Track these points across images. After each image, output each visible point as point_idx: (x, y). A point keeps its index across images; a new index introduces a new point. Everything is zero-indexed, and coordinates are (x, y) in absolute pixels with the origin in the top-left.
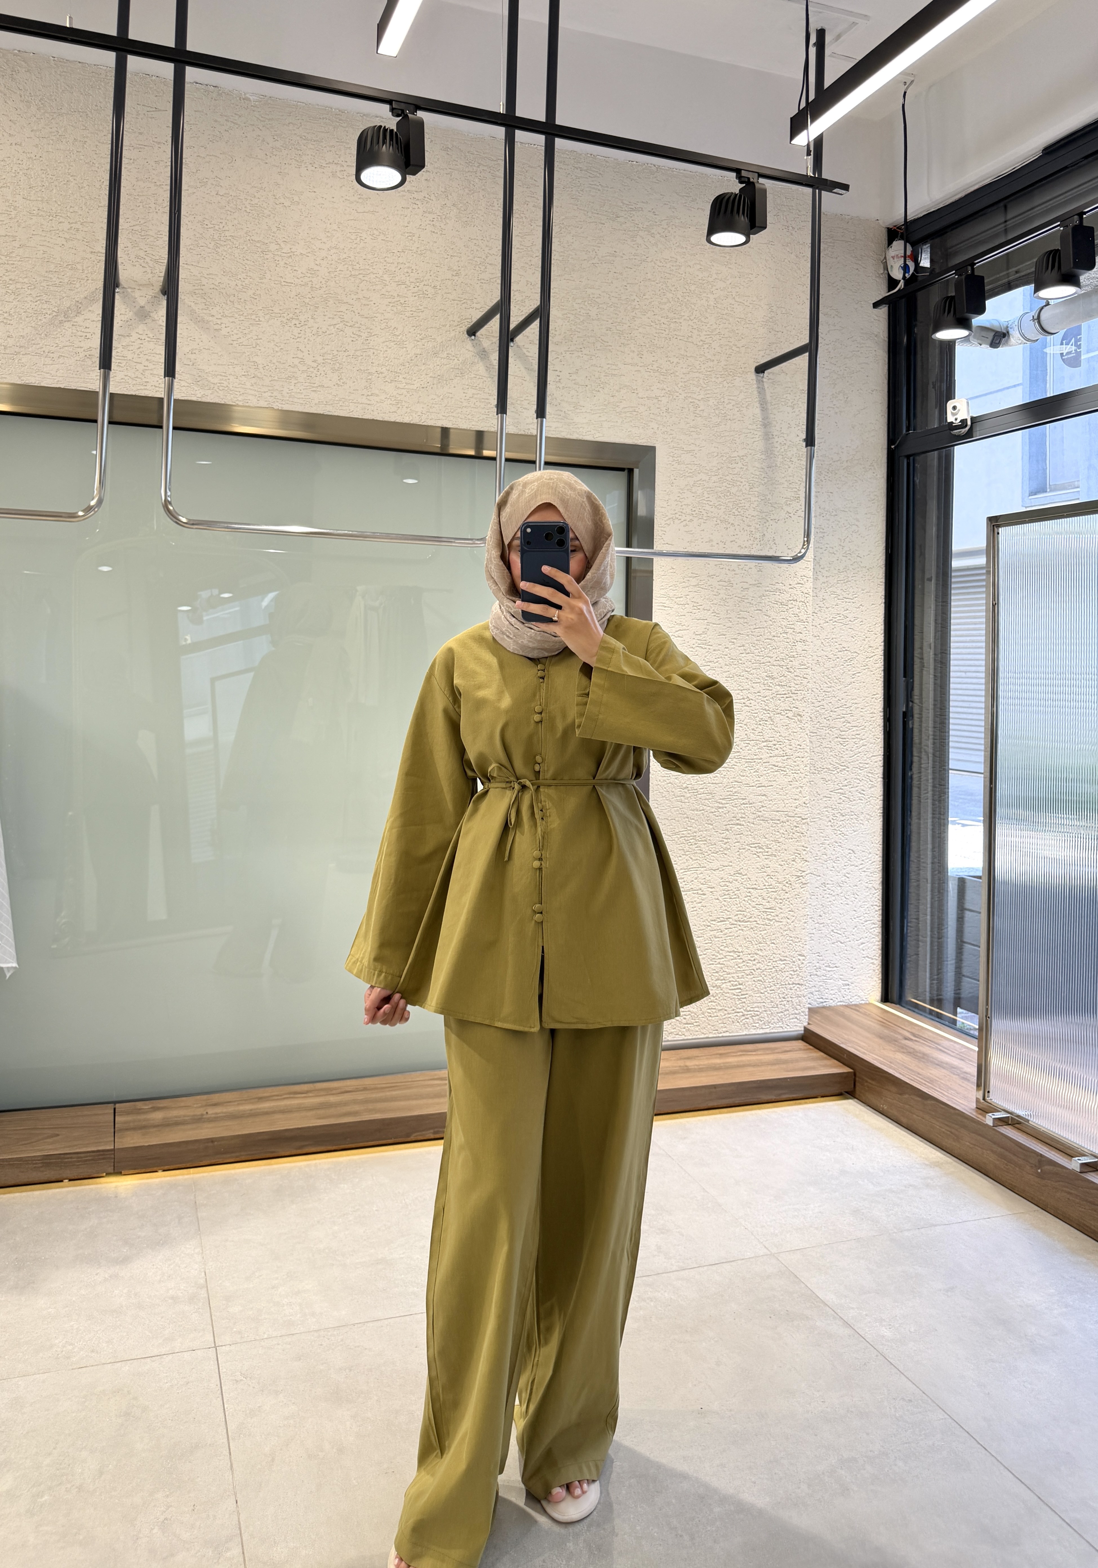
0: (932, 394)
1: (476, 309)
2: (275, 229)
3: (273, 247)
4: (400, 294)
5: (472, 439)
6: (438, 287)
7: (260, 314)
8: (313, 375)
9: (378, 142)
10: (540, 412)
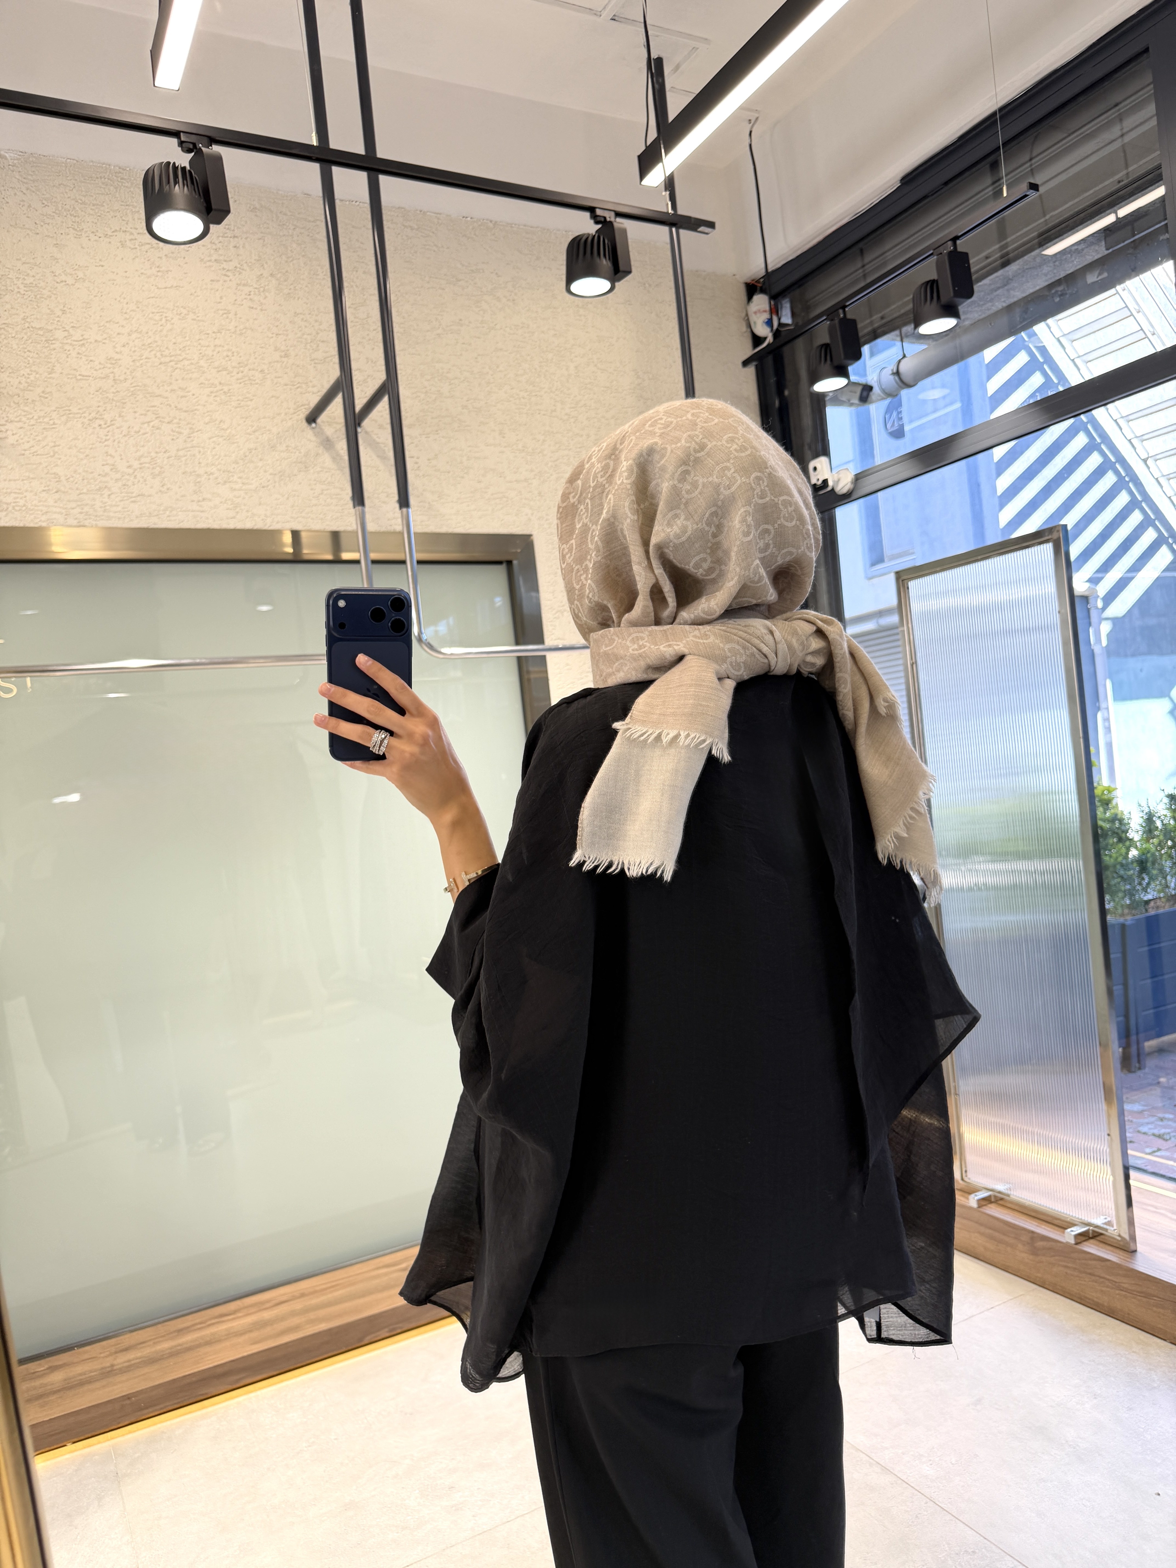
1: (313, 393)
2: (60, 313)
3: (60, 334)
4: (223, 382)
5: (327, 541)
6: (266, 371)
7: (54, 415)
8: (130, 483)
9: (169, 182)
10: (404, 501)
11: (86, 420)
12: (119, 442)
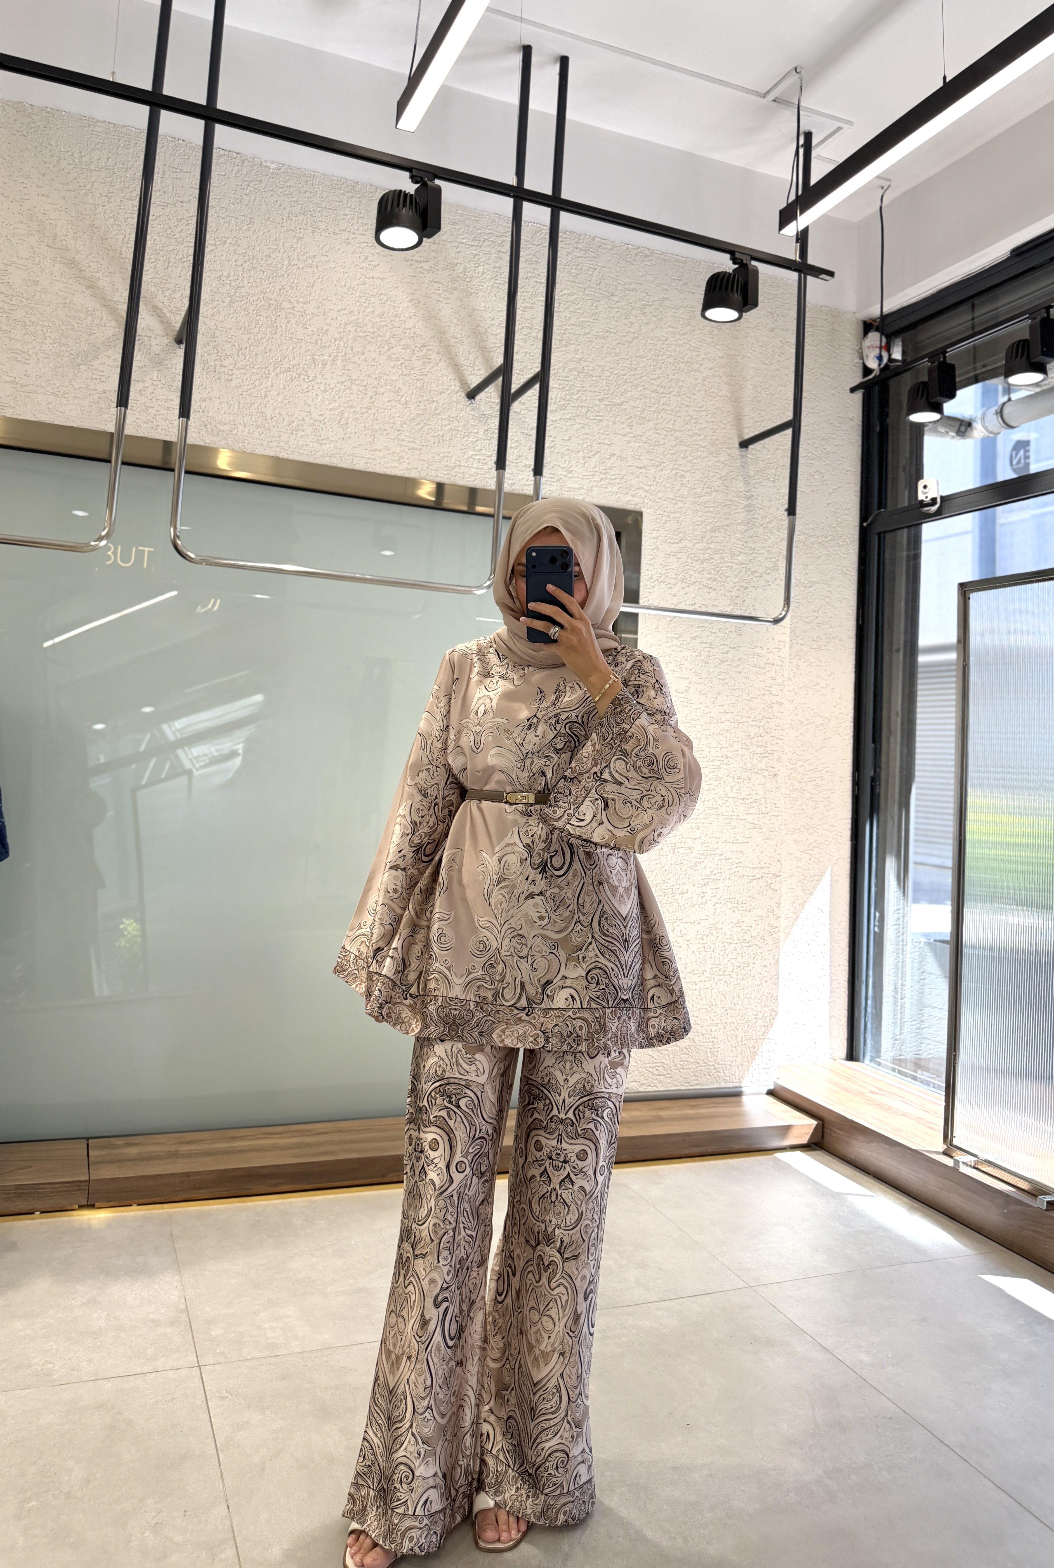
0: (902, 477)
1: (477, 374)
2: (289, 289)
3: (286, 305)
4: (405, 357)
5: (467, 495)
6: (441, 352)
7: (271, 367)
8: (319, 428)
9: (398, 205)
10: (538, 470)
11: (294, 375)
12: (316, 395)
